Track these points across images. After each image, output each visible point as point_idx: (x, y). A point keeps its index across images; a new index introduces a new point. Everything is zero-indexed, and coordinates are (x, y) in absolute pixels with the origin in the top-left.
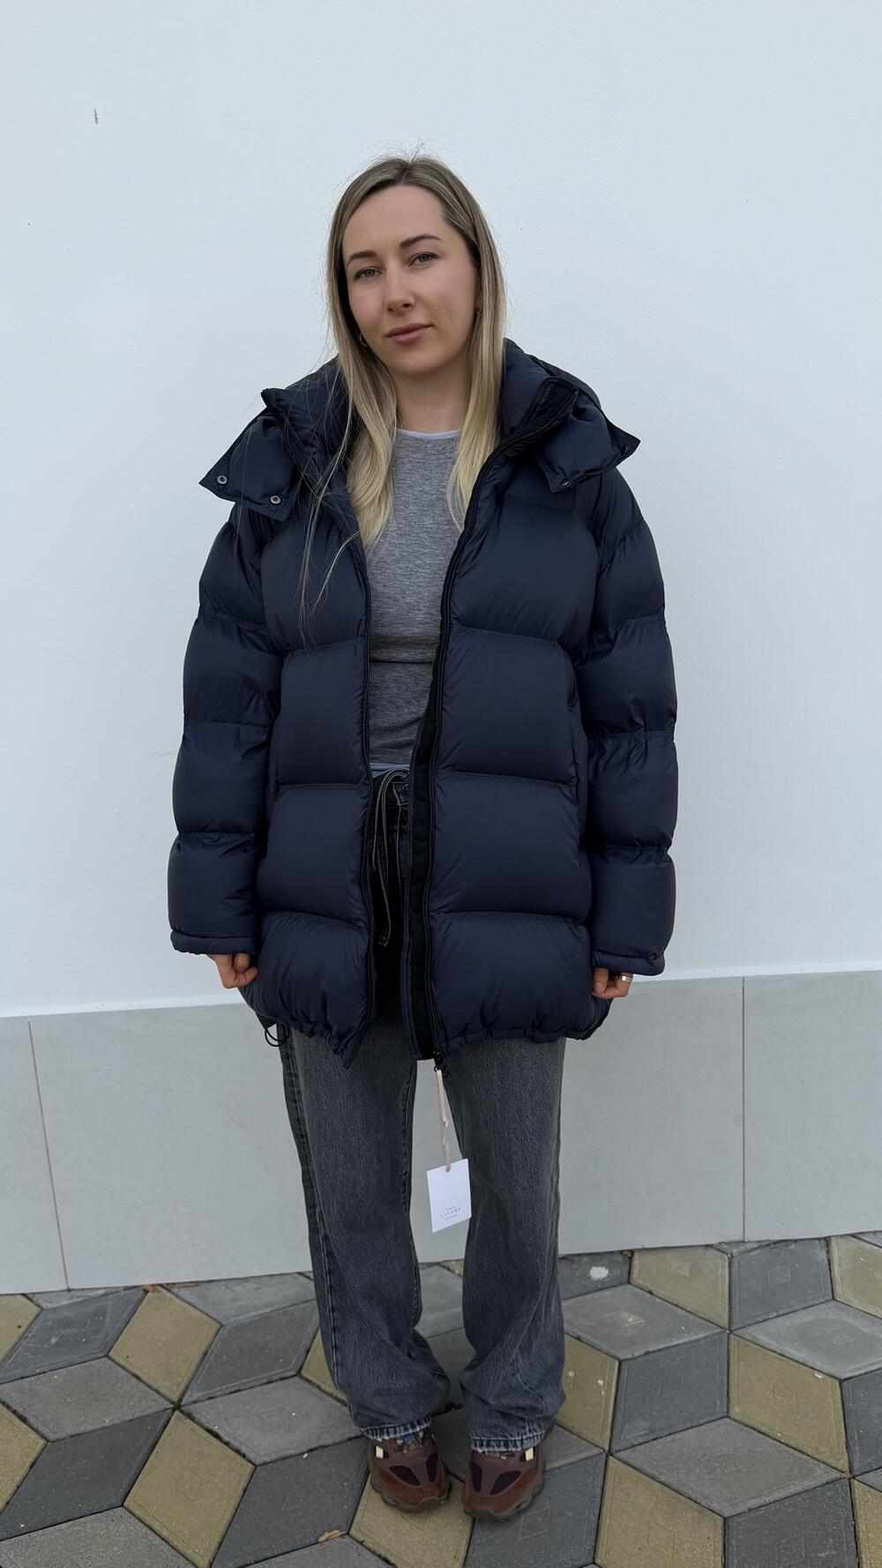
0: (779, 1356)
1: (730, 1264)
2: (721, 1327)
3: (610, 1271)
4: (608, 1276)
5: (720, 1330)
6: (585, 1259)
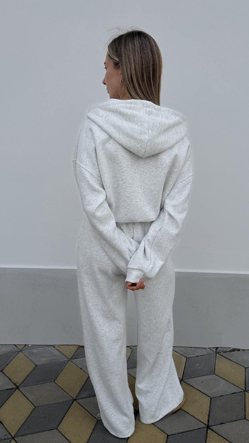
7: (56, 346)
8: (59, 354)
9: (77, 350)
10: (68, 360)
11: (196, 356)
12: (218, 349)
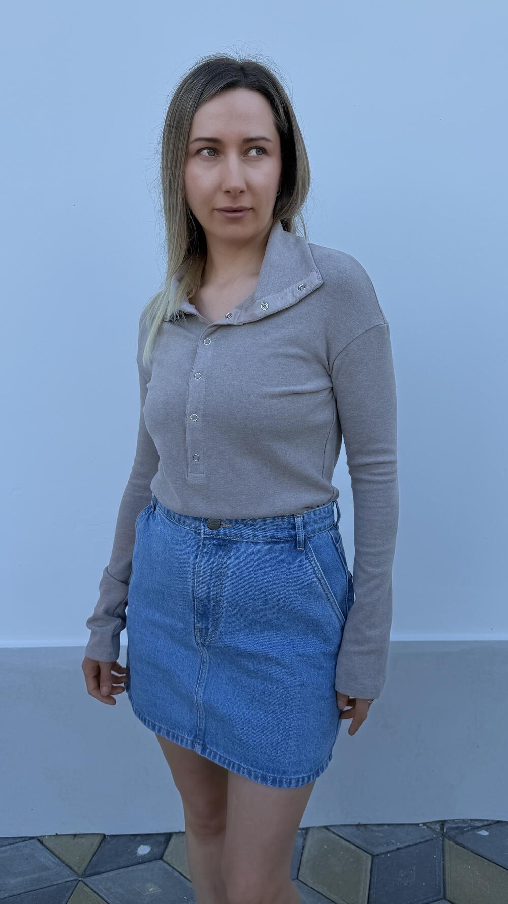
3: (152, 849)
4: (149, 852)
6: (139, 838)
7: (46, 837)
8: (53, 863)
9: (99, 847)
10: (76, 880)
11: (395, 848)
12: (447, 826)
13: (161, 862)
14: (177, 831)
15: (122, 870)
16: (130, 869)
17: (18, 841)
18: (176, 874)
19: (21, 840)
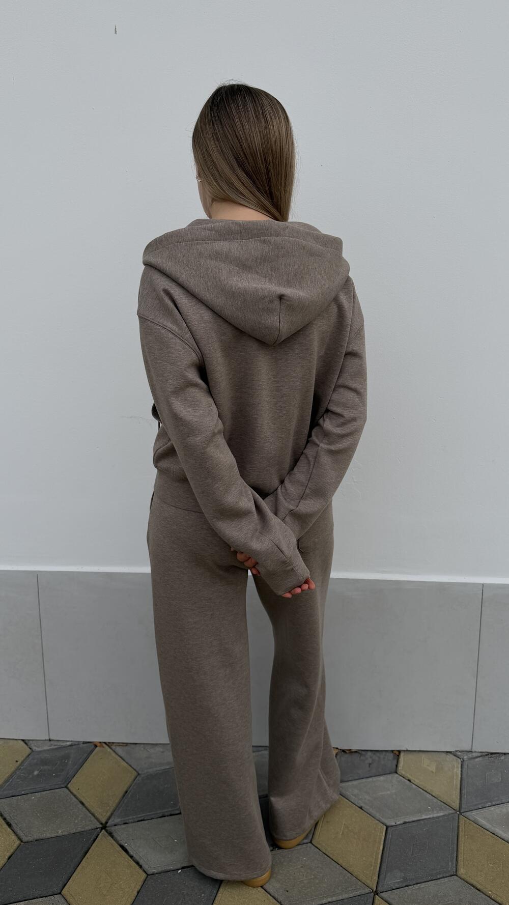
0: (492, 834)
1: (462, 765)
2: (454, 809)
5: (453, 811)
6: (369, 754)
13: (397, 775)
14: (405, 749)
15: (364, 780)
16: (370, 779)
17: (260, 749)
18: (414, 786)
19: (263, 748)
